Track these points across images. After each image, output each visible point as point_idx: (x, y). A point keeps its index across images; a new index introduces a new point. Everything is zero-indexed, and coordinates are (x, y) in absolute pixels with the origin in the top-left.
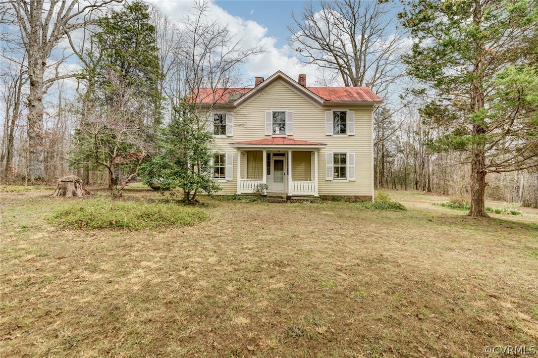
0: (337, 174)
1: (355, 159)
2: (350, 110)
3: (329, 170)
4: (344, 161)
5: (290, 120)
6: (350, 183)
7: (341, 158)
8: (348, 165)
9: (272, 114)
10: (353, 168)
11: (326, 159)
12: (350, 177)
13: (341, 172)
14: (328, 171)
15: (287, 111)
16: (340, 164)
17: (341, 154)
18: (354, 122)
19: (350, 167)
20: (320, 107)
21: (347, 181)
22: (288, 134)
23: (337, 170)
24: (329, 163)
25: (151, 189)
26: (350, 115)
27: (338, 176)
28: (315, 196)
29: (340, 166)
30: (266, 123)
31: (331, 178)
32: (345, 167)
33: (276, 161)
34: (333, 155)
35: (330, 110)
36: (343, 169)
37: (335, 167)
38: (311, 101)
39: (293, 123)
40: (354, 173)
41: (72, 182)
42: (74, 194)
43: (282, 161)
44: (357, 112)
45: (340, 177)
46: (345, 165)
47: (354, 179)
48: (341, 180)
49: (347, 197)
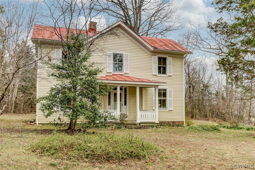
0: (160, 105)
1: (172, 94)
2: (169, 56)
4: (165, 95)
5: (127, 61)
6: (170, 112)
7: (163, 93)
8: (168, 99)
9: (112, 54)
10: (172, 100)
11: (153, 93)
12: (170, 107)
13: (163, 103)
14: (154, 103)
15: (124, 53)
16: (162, 97)
17: (163, 90)
18: (172, 66)
19: (170, 100)
20: (149, 53)
21: (167, 110)
22: (125, 72)
23: (160, 102)
26: (169, 60)
27: (161, 106)
28: (156, 122)
29: (162, 99)
30: (108, 62)
32: (165, 100)
33: (115, 94)
35: (156, 55)
36: (164, 101)
37: (159, 100)
38: (142, 48)
39: (129, 63)
40: (172, 105)
44: (174, 59)
45: (162, 107)
46: (166, 98)
47: (172, 109)
48: (162, 109)
49: (167, 123)
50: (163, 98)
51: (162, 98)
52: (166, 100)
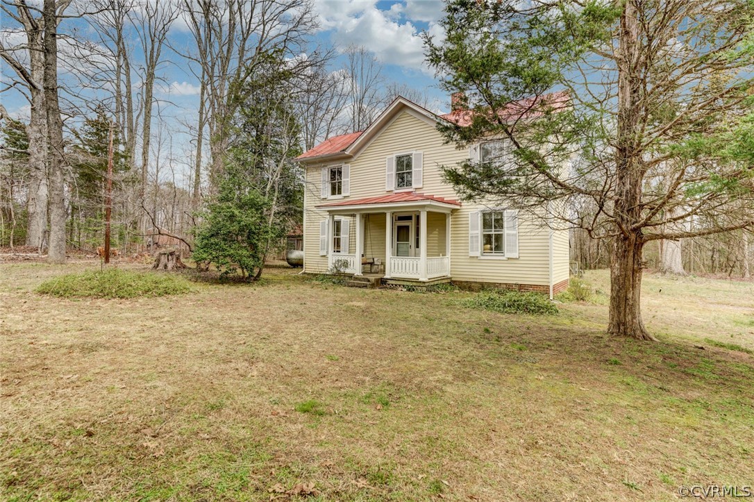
0: (489, 246)
1: (517, 220)
3: (474, 239)
4: (499, 224)
5: (418, 165)
6: (509, 261)
7: (495, 219)
8: (506, 232)
9: (395, 159)
10: (514, 235)
11: (470, 222)
12: (510, 251)
13: (495, 242)
14: (472, 242)
15: (414, 152)
16: (493, 229)
17: (494, 213)
19: (508, 235)
21: (504, 258)
22: (414, 186)
23: (488, 239)
24: (474, 227)
25: (289, 265)
27: (490, 249)
28: (421, 280)
29: (493, 233)
30: (387, 173)
31: (478, 254)
33: (400, 228)
34: (480, 215)
35: (475, 143)
36: (499, 238)
37: (484, 235)
39: (422, 169)
40: (515, 245)
41: (165, 254)
42: (166, 266)
43: (407, 228)
45: (493, 251)
46: (501, 231)
47: (515, 255)
48: (494, 256)
49: (505, 286)
50: (495, 231)
51: (491, 231)
52: (502, 234)
